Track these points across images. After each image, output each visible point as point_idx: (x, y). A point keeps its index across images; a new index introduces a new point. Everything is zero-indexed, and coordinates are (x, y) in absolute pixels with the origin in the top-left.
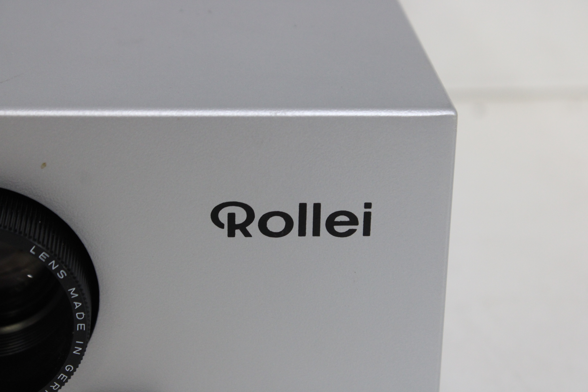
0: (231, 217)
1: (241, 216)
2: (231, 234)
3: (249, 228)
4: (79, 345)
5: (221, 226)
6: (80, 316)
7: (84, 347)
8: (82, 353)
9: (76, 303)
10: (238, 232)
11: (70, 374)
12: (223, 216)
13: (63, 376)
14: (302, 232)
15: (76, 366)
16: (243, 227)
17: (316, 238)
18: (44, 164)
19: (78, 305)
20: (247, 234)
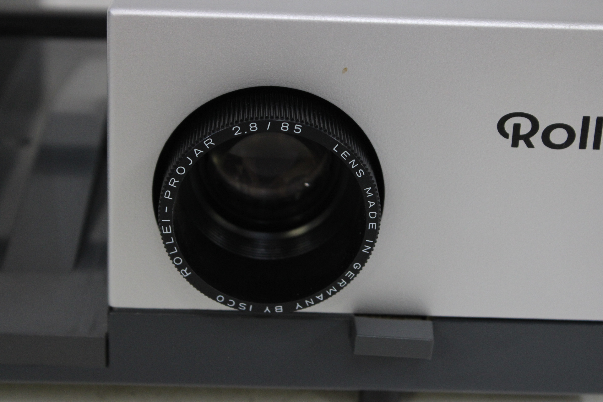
0: (517, 127)
1: (526, 127)
2: (515, 144)
3: (532, 139)
4: (369, 244)
5: (506, 135)
6: (373, 215)
7: (372, 245)
8: (370, 251)
9: (370, 202)
10: (522, 143)
11: (356, 272)
12: (509, 127)
13: (350, 273)
14: (583, 145)
15: (363, 265)
16: (527, 139)
17: (596, 151)
18: (346, 69)
19: (372, 204)
20: (530, 145)
